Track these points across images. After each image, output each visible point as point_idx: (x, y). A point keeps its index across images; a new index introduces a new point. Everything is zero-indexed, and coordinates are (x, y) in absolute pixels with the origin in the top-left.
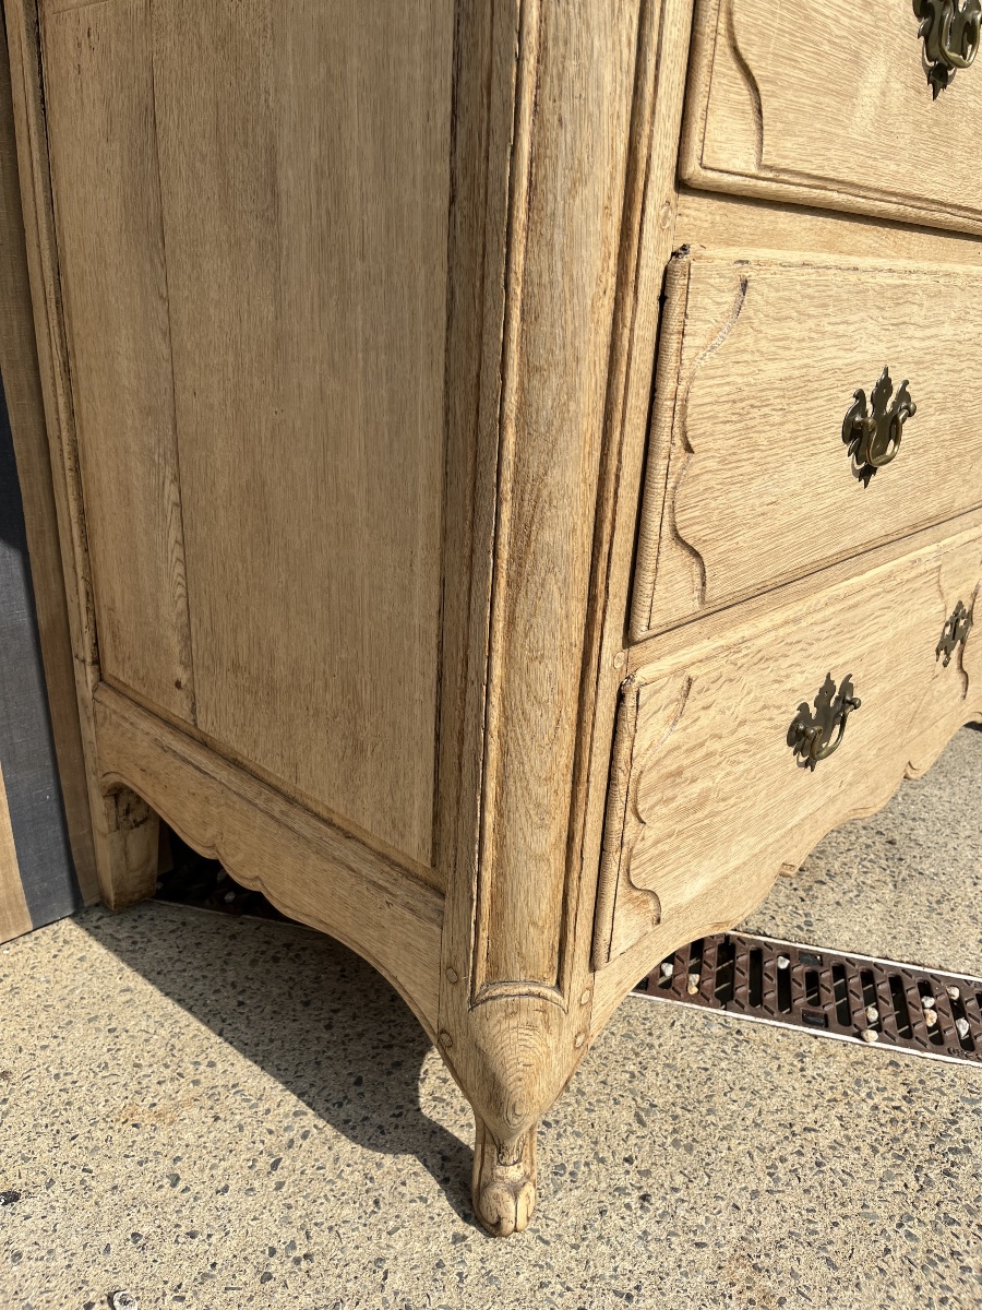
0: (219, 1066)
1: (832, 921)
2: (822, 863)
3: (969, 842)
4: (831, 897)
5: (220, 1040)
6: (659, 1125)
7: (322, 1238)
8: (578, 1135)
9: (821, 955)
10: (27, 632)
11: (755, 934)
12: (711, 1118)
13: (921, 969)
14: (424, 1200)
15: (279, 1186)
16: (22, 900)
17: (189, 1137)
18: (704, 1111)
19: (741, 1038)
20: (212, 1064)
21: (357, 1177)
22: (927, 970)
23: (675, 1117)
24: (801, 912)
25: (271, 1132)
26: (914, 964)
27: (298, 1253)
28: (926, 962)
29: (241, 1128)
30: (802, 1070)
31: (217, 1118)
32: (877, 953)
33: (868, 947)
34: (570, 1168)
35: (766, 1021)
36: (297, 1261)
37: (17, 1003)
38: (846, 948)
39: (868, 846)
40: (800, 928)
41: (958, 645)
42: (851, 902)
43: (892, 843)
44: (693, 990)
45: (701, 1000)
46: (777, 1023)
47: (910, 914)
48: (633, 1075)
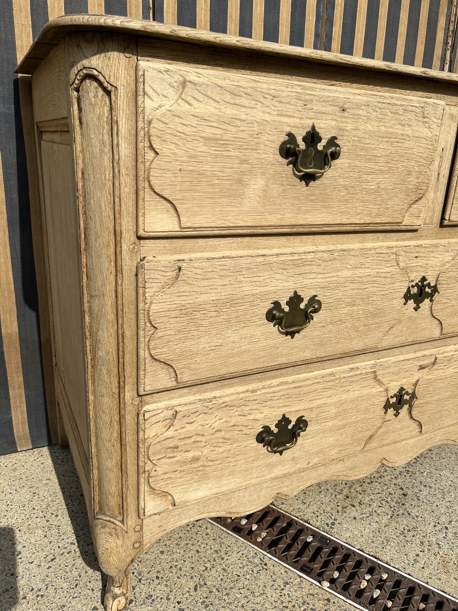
0: (59, 517)
1: (345, 526)
2: (360, 496)
3: (448, 504)
4: (354, 514)
5: (65, 507)
6: (203, 592)
7: (51, 590)
8: (166, 586)
9: (330, 540)
11: (305, 522)
12: (226, 597)
13: (375, 560)
14: (93, 590)
15: (49, 567)
17: (33, 540)
18: (225, 593)
19: (265, 567)
20: (57, 516)
21: (76, 574)
22: (379, 562)
23: (211, 592)
24: (333, 517)
25: (59, 547)
26: (375, 557)
27: (40, 593)
28: (381, 558)
29: (51, 542)
30: (282, 590)
31: (46, 536)
32: (359, 547)
33: (356, 543)
34: (154, 597)
35: (282, 563)
36: (38, 596)
37: (13, 474)
38: (344, 540)
39: (390, 494)
40: (328, 525)
41: (406, 407)
42: (362, 519)
43: (405, 495)
44: (260, 540)
45: (260, 545)
46: (287, 566)
47: (390, 532)
48: (206, 568)
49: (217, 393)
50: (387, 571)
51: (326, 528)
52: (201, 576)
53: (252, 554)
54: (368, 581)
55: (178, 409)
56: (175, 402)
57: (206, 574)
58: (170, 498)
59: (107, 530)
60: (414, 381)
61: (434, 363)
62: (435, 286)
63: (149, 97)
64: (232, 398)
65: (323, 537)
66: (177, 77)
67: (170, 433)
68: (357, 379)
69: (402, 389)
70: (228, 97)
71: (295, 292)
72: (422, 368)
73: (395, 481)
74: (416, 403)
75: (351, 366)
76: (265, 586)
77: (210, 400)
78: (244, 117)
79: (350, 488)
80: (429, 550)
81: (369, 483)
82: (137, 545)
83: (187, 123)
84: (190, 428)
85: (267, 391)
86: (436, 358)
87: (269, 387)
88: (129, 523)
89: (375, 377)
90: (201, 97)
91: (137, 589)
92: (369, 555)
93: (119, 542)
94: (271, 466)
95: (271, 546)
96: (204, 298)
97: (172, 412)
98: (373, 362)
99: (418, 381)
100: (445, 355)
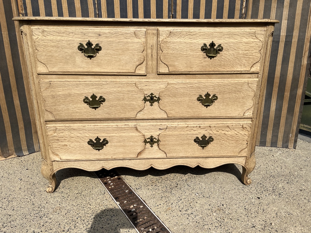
1: (143, 190)
2: (158, 183)
4: (150, 188)
9: (134, 193)
11: (130, 186)
19: (104, 194)
22: (144, 202)
24: (141, 187)
28: (146, 202)
30: (103, 201)
33: (141, 196)
38: (138, 194)
39: (171, 185)
40: (137, 189)
41: (156, 144)
42: (151, 190)
43: (176, 187)
44: (110, 187)
46: (111, 196)
47: (158, 196)
50: (144, 205)
51: (135, 189)
54: (134, 206)
55: (57, 127)
56: (56, 125)
58: (59, 157)
61: (166, 128)
62: (159, 97)
64: (76, 127)
65: (132, 192)
66: (41, 30)
67: (55, 134)
68: (128, 128)
69: (152, 137)
70: (57, 34)
71: (93, 94)
72: (160, 129)
75: (126, 124)
76: (98, 199)
77: (68, 127)
78: (63, 39)
79: (157, 180)
80: (167, 204)
81: (166, 180)
82: (51, 170)
83: (45, 42)
84: (61, 134)
85: (89, 127)
86: (167, 126)
87: (90, 126)
88: (48, 162)
89: (137, 129)
90: (49, 35)
92: (143, 200)
93: (46, 167)
94: (96, 154)
96: (60, 93)
97: (55, 128)
98: (136, 124)
99: (159, 134)
100: (172, 126)
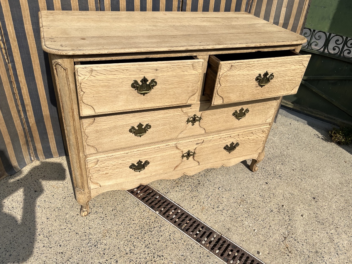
0: (68, 184)
1: (172, 193)
2: (182, 183)
3: (214, 188)
4: (177, 189)
5: (70, 180)
6: (115, 212)
7: (64, 208)
8: (103, 209)
9: (165, 198)
10: (58, 118)
11: (158, 191)
12: (122, 214)
13: (178, 206)
14: (78, 209)
15: (64, 201)
16: (57, 153)
17: (58, 191)
18: (122, 212)
19: (138, 205)
20: (67, 183)
21: (73, 203)
22: (179, 206)
23: (117, 212)
24: (169, 190)
25: (67, 194)
26: (179, 205)
27: (60, 209)
28: (181, 205)
29: (64, 192)
30: (142, 213)
31: (63, 190)
32: (174, 201)
33: (173, 200)
34: (98, 212)
35: (145, 204)
36: (59, 210)
37: (51, 167)
38: (170, 198)
39: (194, 183)
40: (166, 193)
41: (192, 157)
42: (179, 191)
43: (199, 184)
44: (139, 196)
45: (139, 198)
46: (146, 205)
47: (188, 197)
48: (118, 204)
49: (113, 154)
50: (181, 209)
51: (165, 194)
52: (115, 206)
53: (135, 201)
54: (173, 212)
55: (99, 159)
56: (98, 157)
57: (117, 206)
58: (99, 184)
59: (79, 192)
60: (195, 148)
61: (203, 142)
62: (200, 117)
63: (80, 76)
64: (119, 155)
65: (163, 197)
66: (89, 69)
67: (97, 166)
68: (168, 148)
69: (189, 151)
70: (109, 73)
71: (140, 123)
72: (197, 144)
73: (198, 178)
74: (196, 155)
75: (167, 144)
76: (136, 211)
77: (111, 156)
78: (116, 78)
79: (179, 180)
80: (199, 204)
81: (187, 179)
82: (89, 197)
83: (94, 82)
84: (103, 164)
85: (132, 153)
86: (204, 141)
87: (133, 152)
88: (86, 191)
89: (177, 148)
90: (98, 74)
91: (92, 209)
92: (177, 204)
93: (83, 196)
94: (137, 175)
95: (143, 199)
96: (105, 127)
97: (97, 160)
98: (176, 143)
99: (196, 148)
100: (208, 139)
